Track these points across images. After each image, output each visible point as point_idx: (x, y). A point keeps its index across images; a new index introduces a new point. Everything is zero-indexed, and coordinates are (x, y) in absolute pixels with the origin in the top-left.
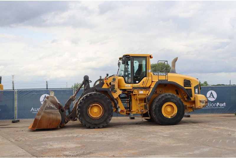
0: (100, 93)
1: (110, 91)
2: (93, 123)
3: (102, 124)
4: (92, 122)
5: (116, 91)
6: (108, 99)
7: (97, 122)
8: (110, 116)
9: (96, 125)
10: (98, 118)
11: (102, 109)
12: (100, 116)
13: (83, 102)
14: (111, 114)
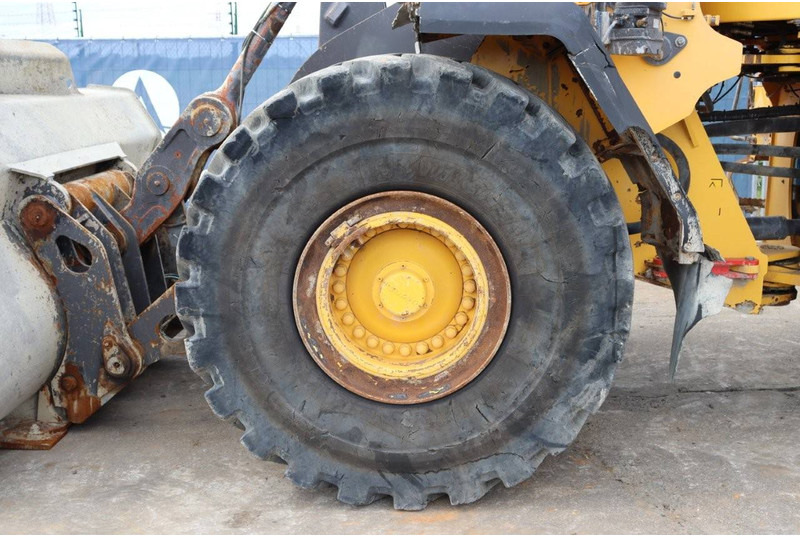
0: (462, 71)
1: (595, 39)
2: (362, 448)
3: (485, 466)
4: (355, 435)
5: (673, 46)
6: (575, 150)
7: (413, 439)
8: (590, 366)
9: (404, 467)
10: (428, 382)
11: (482, 280)
12: (458, 369)
13: (241, 188)
14: (596, 345)
